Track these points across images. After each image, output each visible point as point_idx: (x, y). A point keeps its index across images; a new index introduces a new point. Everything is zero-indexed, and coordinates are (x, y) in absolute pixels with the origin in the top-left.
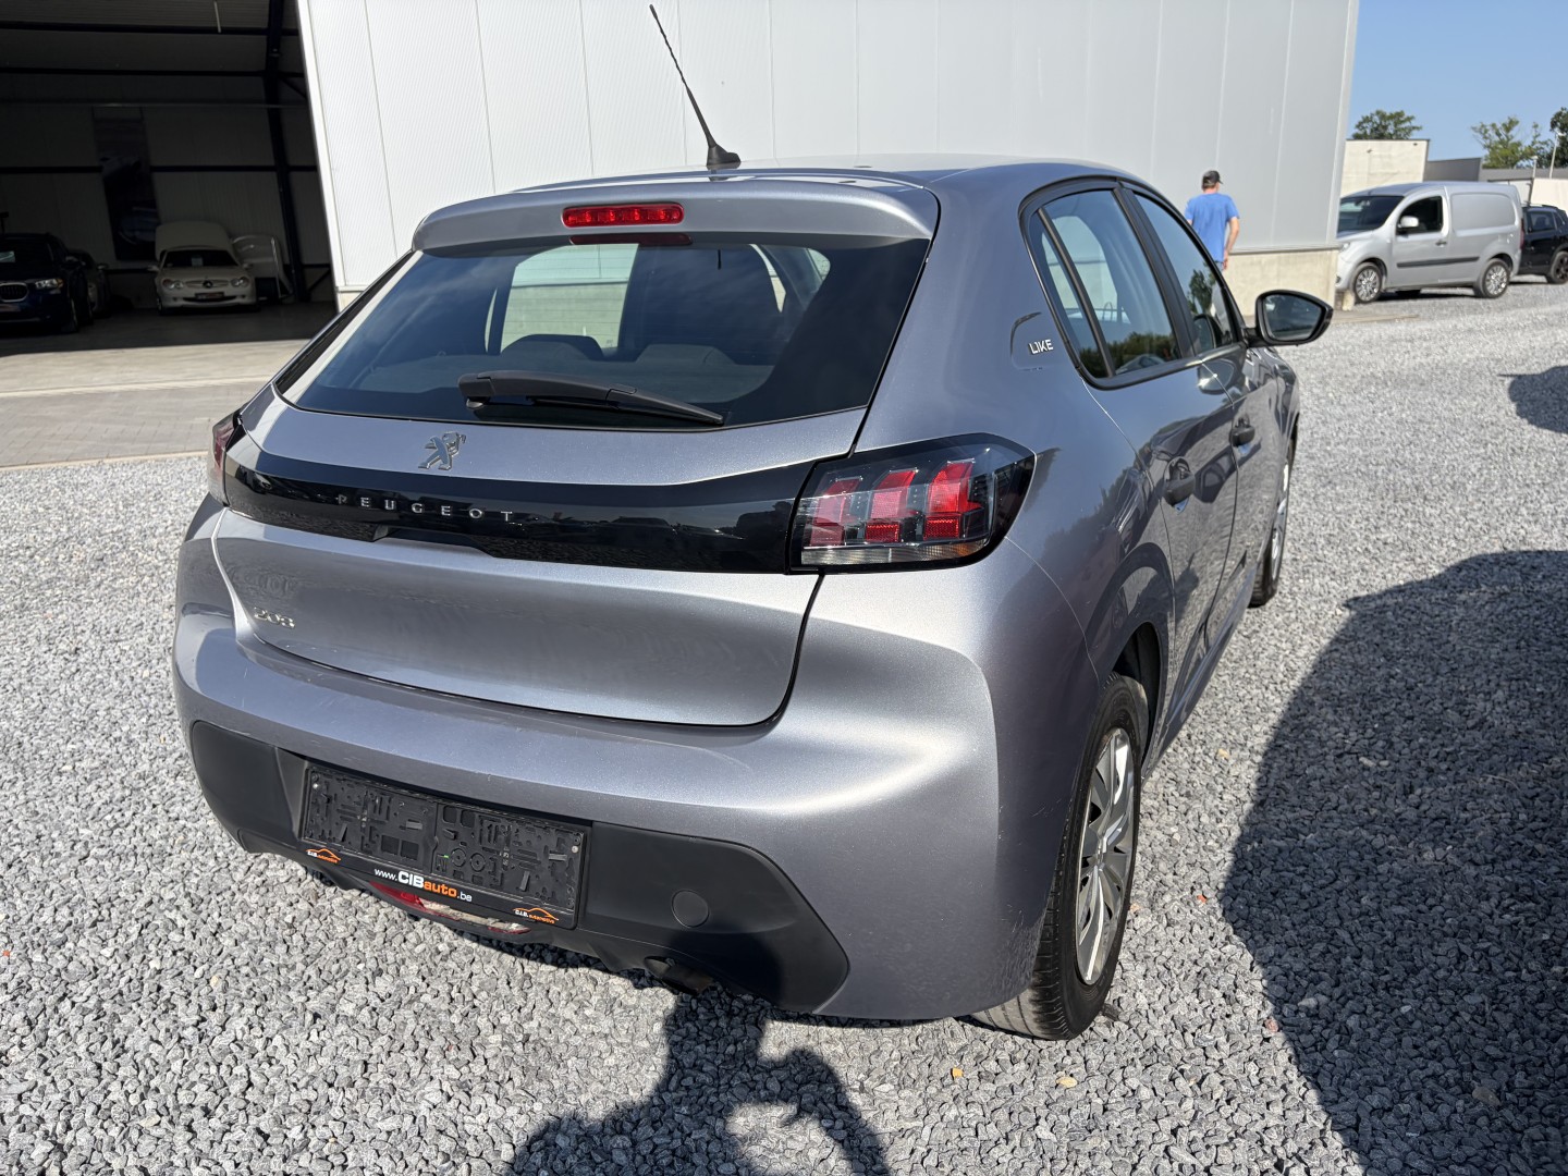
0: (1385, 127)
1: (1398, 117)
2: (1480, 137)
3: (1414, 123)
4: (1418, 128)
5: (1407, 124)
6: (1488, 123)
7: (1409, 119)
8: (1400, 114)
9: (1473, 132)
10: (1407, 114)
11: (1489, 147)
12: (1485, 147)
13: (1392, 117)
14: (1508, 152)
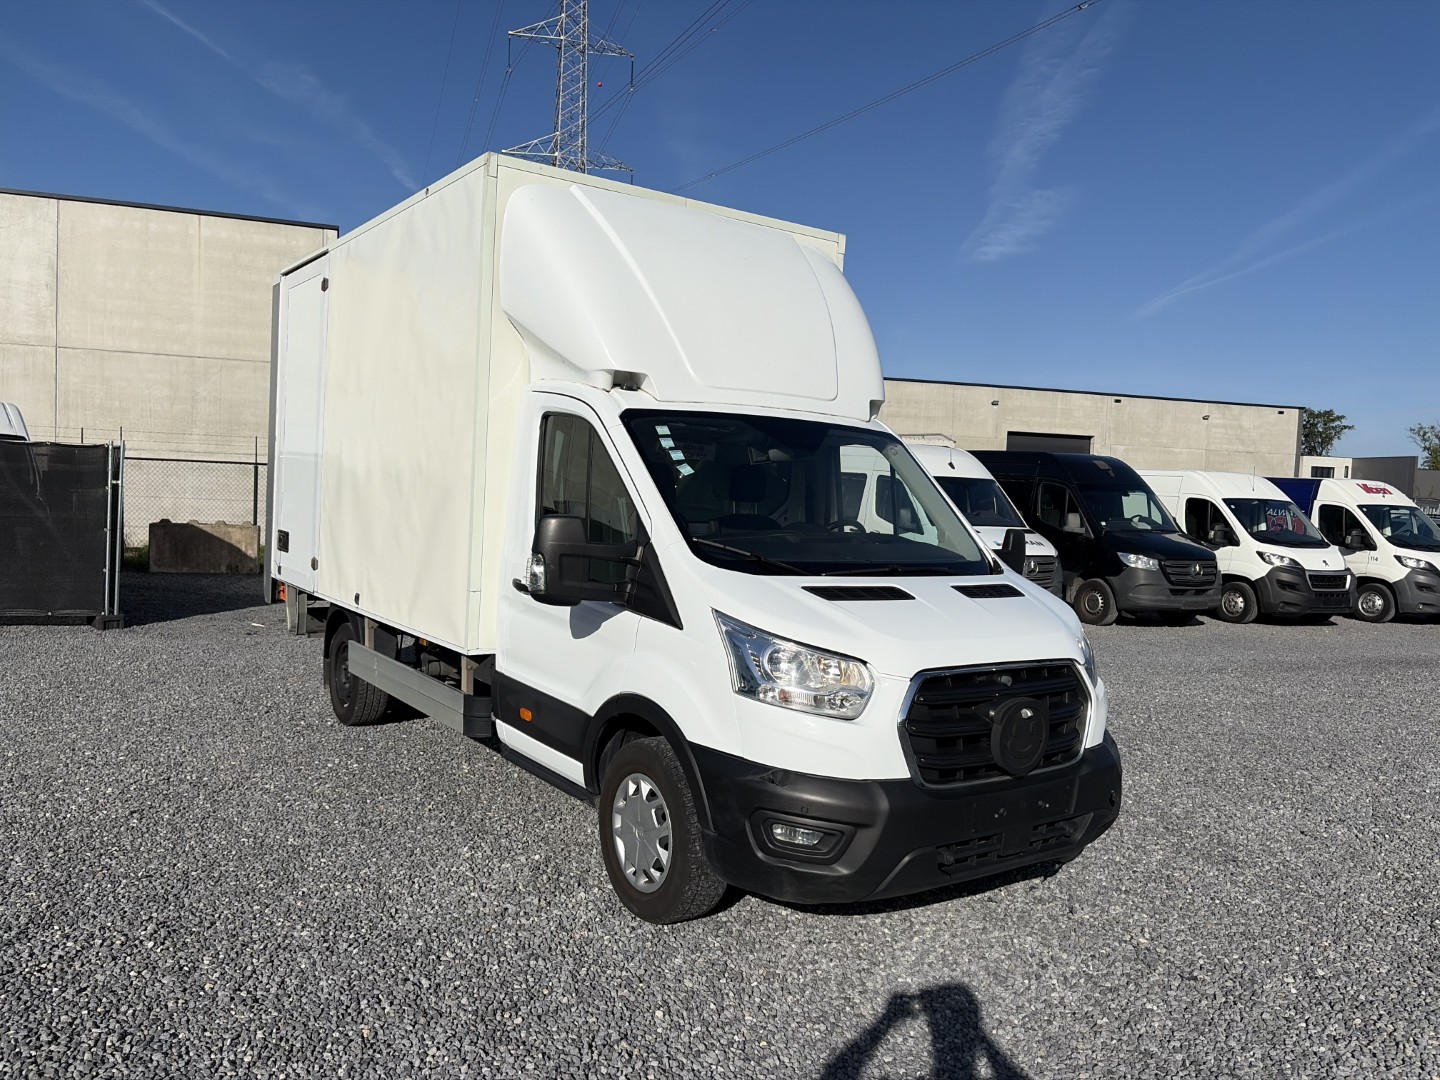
0: (1314, 425)
1: (1328, 416)
2: (1419, 439)
3: (1344, 422)
4: (1350, 428)
5: (1337, 423)
6: (1426, 425)
7: (1339, 418)
8: (1329, 413)
9: (1409, 434)
10: (1337, 413)
11: (1428, 449)
12: (1425, 448)
13: (1320, 415)
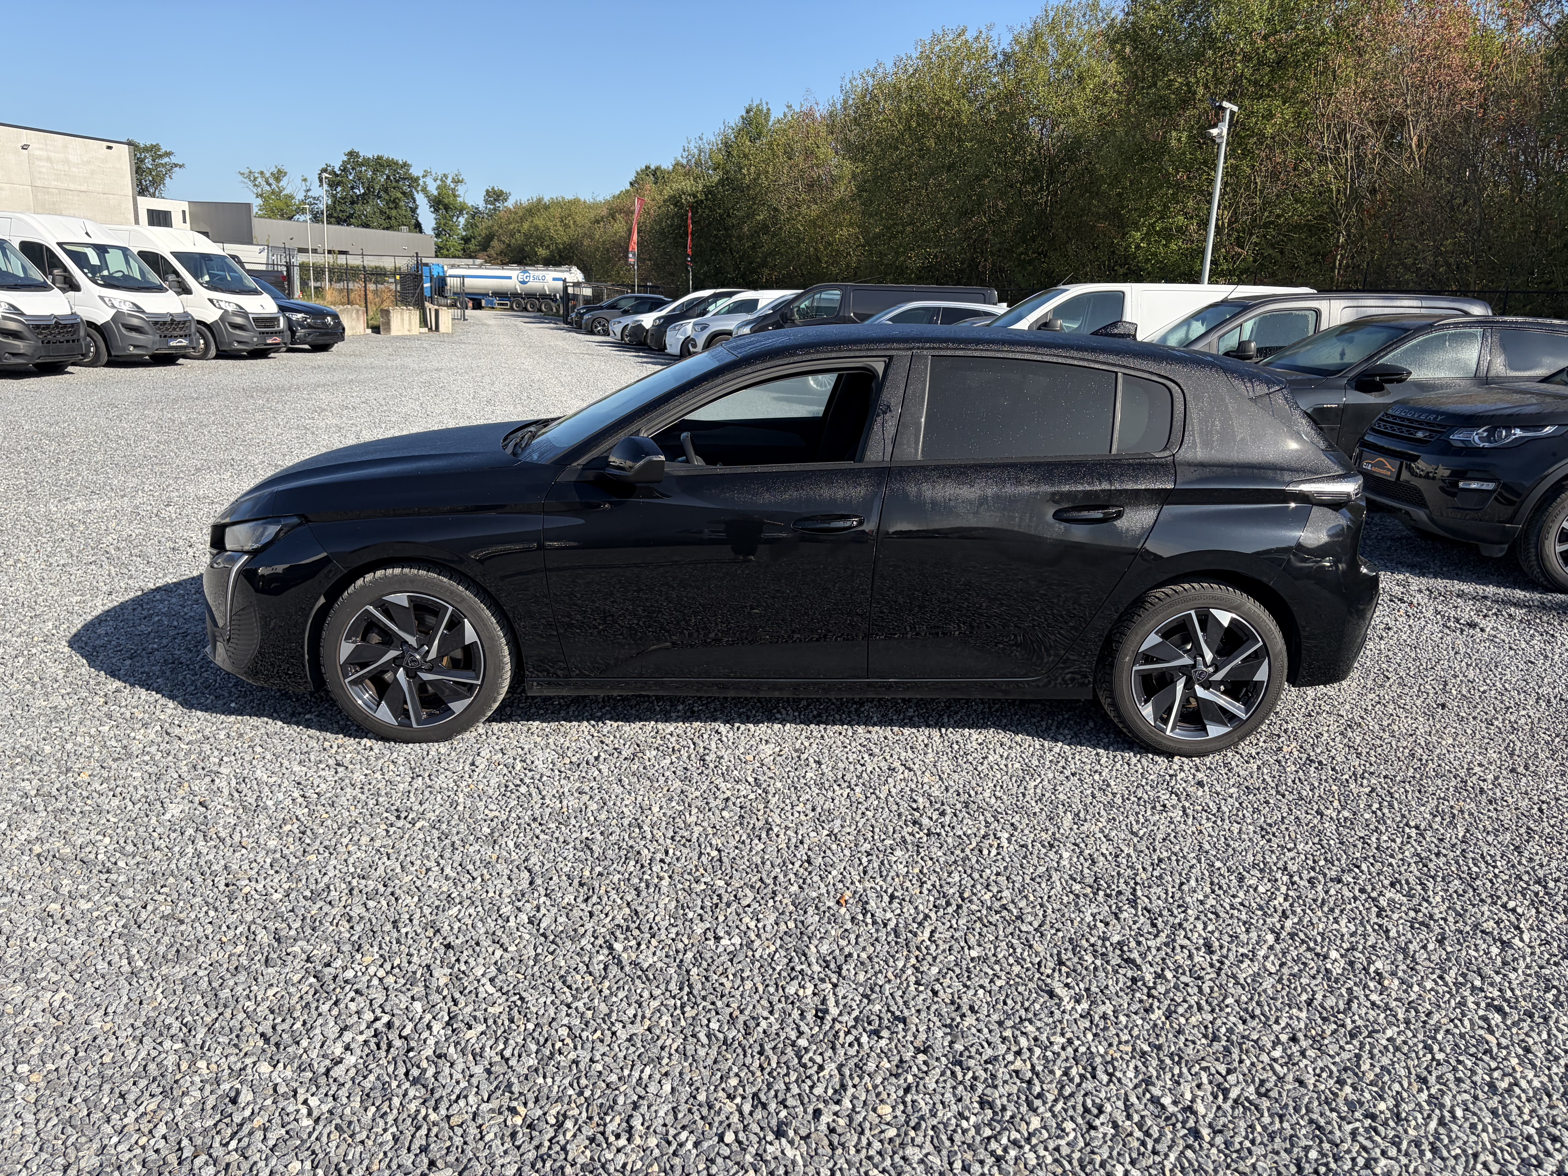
0: (144, 161)
1: (155, 151)
2: (251, 184)
3: (174, 160)
4: (181, 167)
5: (166, 160)
6: (256, 170)
8: (156, 148)
9: (241, 178)
10: (164, 148)
11: (261, 196)
14: (281, 205)
